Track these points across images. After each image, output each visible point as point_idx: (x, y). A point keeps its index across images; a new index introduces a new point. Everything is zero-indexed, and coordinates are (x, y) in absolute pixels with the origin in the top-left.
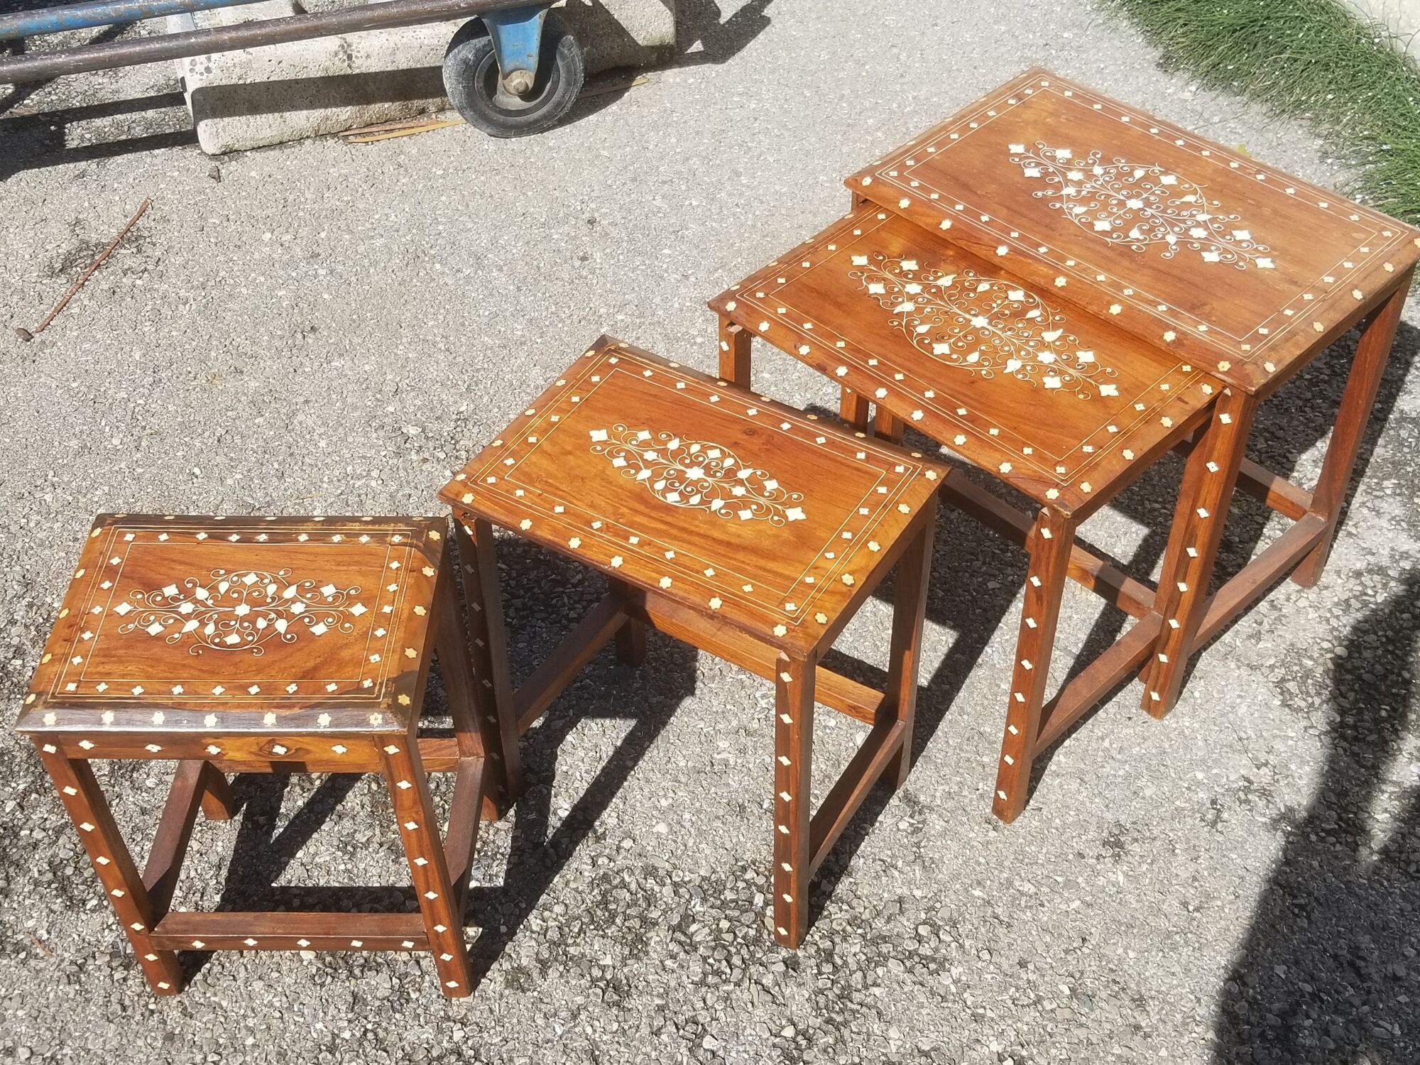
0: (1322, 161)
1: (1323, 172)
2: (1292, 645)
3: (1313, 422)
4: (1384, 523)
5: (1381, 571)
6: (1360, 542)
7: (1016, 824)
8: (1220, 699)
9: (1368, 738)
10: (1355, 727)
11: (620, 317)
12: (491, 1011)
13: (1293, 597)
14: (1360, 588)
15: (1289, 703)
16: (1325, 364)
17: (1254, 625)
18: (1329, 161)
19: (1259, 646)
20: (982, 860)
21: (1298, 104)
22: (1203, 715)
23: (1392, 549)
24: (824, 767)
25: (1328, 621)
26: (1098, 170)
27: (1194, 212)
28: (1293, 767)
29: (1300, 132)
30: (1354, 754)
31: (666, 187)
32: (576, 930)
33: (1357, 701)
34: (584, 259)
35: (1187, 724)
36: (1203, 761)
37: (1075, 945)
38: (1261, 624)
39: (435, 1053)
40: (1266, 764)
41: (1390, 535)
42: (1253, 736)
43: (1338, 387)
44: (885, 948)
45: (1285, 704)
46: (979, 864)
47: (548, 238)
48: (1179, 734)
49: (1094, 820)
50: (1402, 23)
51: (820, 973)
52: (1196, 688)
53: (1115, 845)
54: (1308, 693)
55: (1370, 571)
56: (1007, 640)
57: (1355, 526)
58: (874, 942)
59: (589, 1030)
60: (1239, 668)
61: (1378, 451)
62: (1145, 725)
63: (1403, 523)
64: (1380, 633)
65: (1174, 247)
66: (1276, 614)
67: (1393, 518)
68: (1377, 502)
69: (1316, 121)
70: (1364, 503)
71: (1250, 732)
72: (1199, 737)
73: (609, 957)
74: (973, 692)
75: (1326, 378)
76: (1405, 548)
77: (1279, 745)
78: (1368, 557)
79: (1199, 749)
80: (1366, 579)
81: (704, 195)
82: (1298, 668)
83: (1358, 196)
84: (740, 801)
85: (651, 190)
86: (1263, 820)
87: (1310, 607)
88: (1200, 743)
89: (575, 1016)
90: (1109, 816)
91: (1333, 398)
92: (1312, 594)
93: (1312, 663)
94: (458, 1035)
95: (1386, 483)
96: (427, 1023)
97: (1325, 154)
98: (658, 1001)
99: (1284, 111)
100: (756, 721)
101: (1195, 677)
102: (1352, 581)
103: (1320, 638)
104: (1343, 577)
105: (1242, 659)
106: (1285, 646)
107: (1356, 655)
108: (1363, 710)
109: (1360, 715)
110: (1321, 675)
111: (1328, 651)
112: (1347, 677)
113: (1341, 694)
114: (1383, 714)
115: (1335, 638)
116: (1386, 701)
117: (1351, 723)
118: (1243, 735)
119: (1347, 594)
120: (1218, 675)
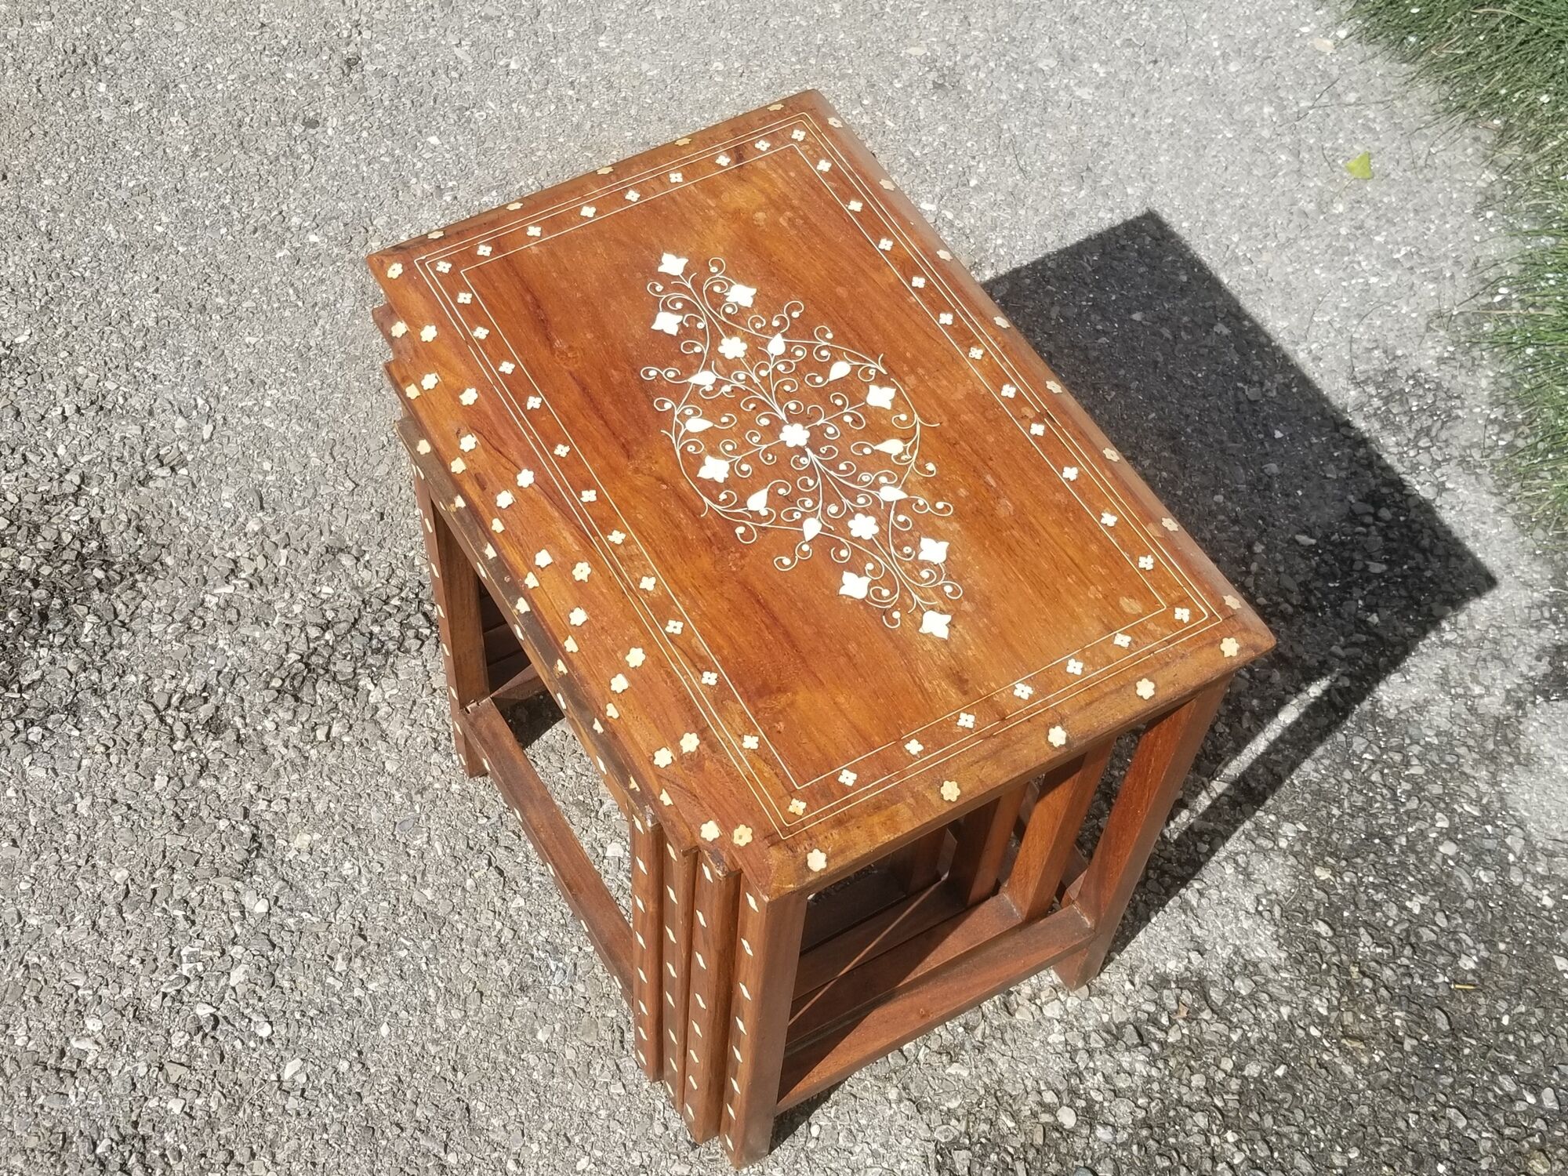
0: (1479, 209)
1: (1470, 234)
2: (1000, 1082)
4: (1248, 899)
5: (1201, 986)
6: (1194, 925)
11: (313, 238)
13: (1044, 998)
14: (1152, 1008)
17: (962, 1032)
18: (1490, 214)
19: (949, 1071)
21: (1490, 100)
22: (805, 1172)
23: (1237, 951)
24: (213, 1105)
25: (1074, 1054)
26: (777, 346)
27: (883, 480)
31: (485, 28)
34: (312, 124)
38: (972, 1032)
41: (1246, 924)
47: (277, 76)
55: (1182, 983)
56: (586, 955)
57: (1201, 893)
60: (899, 1101)
61: (1307, 766)
64: (1141, 1101)
65: (806, 548)
66: (1005, 1018)
68: (1254, 858)
69: (1504, 136)
75: (1290, 610)
76: (1259, 953)
78: (1194, 955)
80: (1170, 994)
81: (533, 54)
82: (987, 1128)
84: (71, 1129)
85: (461, 29)
87: (1061, 1021)
92: (1075, 1000)
93: (1011, 1124)
97: (1487, 200)
99: (1463, 106)
100: (159, 997)
102: (1147, 992)
103: (1047, 1083)
104: (1137, 980)
105: (912, 1086)
106: (988, 1081)
107: (1085, 1131)
110: (1016, 1150)
111: (1047, 1109)
112: (1053, 1167)
115: (1070, 1089)
119: (1127, 1014)
120: (862, 1106)
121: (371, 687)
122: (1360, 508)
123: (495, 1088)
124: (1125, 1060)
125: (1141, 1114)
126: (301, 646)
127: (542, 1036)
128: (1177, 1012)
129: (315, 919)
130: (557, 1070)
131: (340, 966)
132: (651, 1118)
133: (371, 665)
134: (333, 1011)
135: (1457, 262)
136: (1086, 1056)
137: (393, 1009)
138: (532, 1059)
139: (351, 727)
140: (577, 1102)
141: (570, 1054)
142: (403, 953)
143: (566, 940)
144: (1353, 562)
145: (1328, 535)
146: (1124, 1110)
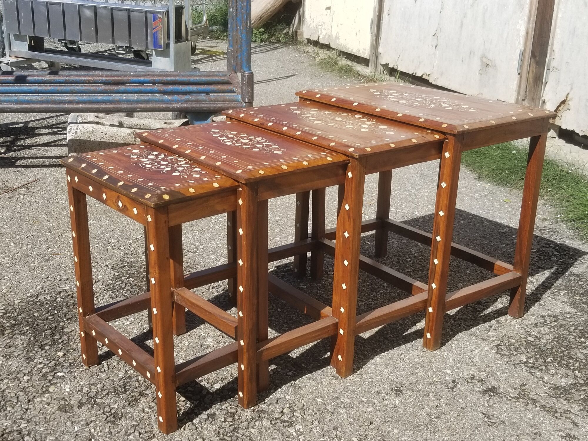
2: (505, 334)
4: (559, 303)
5: (555, 316)
6: (545, 307)
7: (348, 378)
8: (465, 348)
9: (540, 368)
10: (533, 364)
12: (45, 418)
13: (509, 321)
14: (544, 321)
15: (500, 352)
16: (537, 257)
17: (487, 327)
18: (547, 206)
19: (488, 334)
20: (326, 389)
23: (561, 311)
25: (525, 329)
26: (406, 94)
27: (445, 102)
32: (105, 394)
33: (536, 355)
35: (446, 354)
36: (451, 367)
37: (366, 424)
38: (491, 327)
39: (7, 431)
44: (262, 415)
45: (497, 352)
46: (323, 390)
48: (441, 357)
49: (389, 381)
50: (580, 162)
51: (225, 421)
52: (453, 344)
53: (398, 391)
54: (511, 350)
55: (549, 316)
57: (544, 302)
58: (258, 412)
59: (93, 430)
60: (477, 339)
62: (424, 352)
63: (568, 304)
64: (551, 335)
65: (433, 107)
66: (499, 325)
67: (563, 302)
68: (555, 296)
70: (549, 296)
71: (478, 360)
73: (117, 404)
76: (568, 311)
77: (492, 365)
78: (549, 312)
79: (450, 363)
80: (547, 318)
82: (507, 342)
83: (558, 215)
86: (479, 389)
87: (517, 324)
88: (451, 361)
89: (88, 424)
90: (397, 380)
92: (519, 321)
93: (515, 341)
94: (23, 425)
95: (561, 291)
96: (9, 419)
98: (134, 423)
101: (454, 340)
102: (540, 318)
103: (520, 334)
104: (535, 317)
105: (479, 337)
106: (502, 335)
107: (538, 341)
108: (538, 358)
109: (537, 360)
110: (519, 345)
111: (523, 338)
112: (532, 347)
113: (528, 352)
114: (549, 360)
115: (528, 334)
116: (551, 356)
117: (532, 362)
118: (474, 360)
119: (536, 322)
120: (465, 340)
122: (544, 245)
124: (542, 329)
125: (553, 337)
128: (551, 321)
136: (529, 329)
144: (549, 253)
145: (538, 249)
146: (547, 337)
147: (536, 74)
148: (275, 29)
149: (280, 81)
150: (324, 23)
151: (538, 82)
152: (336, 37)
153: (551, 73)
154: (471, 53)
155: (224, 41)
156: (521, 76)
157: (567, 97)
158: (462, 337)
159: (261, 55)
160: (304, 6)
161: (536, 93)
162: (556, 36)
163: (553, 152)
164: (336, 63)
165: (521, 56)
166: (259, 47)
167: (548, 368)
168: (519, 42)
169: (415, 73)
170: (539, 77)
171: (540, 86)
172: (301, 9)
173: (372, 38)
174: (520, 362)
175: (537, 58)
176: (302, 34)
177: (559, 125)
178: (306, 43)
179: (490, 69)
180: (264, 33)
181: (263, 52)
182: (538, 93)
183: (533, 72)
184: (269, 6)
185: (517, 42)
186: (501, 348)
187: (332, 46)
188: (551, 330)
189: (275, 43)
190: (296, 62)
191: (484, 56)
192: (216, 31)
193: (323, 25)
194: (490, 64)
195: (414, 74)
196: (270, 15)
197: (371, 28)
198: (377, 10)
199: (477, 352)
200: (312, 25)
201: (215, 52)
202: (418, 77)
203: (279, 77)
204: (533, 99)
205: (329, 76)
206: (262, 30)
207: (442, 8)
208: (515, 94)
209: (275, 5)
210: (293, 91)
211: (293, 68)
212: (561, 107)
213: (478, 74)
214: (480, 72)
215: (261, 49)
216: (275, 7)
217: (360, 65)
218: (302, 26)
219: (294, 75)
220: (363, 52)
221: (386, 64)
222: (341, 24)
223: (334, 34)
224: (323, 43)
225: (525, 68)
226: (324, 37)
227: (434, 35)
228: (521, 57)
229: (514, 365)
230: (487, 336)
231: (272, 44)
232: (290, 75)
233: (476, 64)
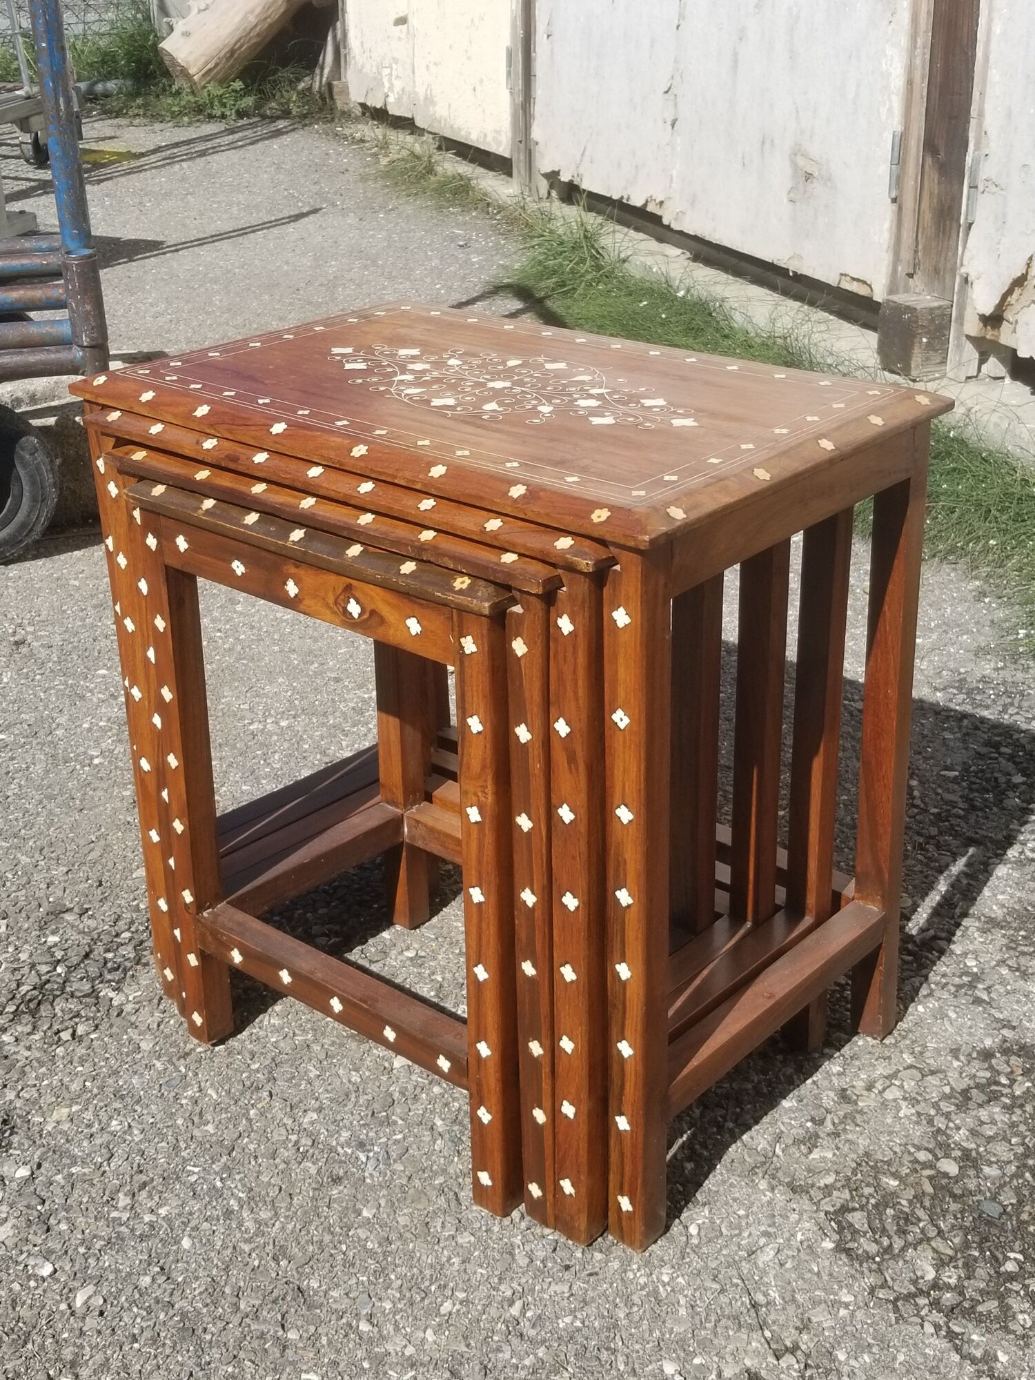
0: (978, 600)
1: (979, 610)
2: (867, 1154)
3: (936, 861)
6: (993, 1011)
8: (732, 1237)
9: (980, 1308)
10: (959, 1290)
13: (879, 1086)
14: (988, 1075)
15: (850, 1245)
16: (961, 797)
17: (809, 1124)
18: (987, 600)
19: (811, 1156)
22: (697, 1263)
25: (930, 1122)
28: (842, 1356)
29: (952, 575)
30: (951, 1336)
33: (966, 1245)
35: (666, 1278)
36: (682, 1343)
38: (821, 1122)
40: (794, 1350)
42: (778, 1300)
43: (977, 822)
45: (841, 1248)
48: (648, 1295)
52: (694, 1222)
54: (884, 1231)
55: (1006, 1052)
56: (396, 1142)
57: (988, 989)
60: (772, 1189)
62: (592, 1279)
64: (1014, 1141)
66: (848, 1108)
68: (1023, 960)
69: (974, 565)
70: (1004, 962)
71: (774, 1294)
72: (682, 1301)
74: (311, 1222)
75: (962, 813)
77: (819, 1316)
78: (1005, 1032)
79: (678, 1321)
80: (998, 1062)
82: (871, 1190)
83: (1020, 631)
87: (905, 1099)
88: (682, 1311)
91: (968, 834)
93: (897, 1183)
97: (983, 594)
101: (696, 1203)
102: (976, 1064)
103: (914, 1146)
104: (962, 1058)
105: (780, 1174)
106: (855, 1156)
107: (972, 1172)
108: (976, 1260)
109: (969, 1266)
110: (910, 1202)
111: (925, 1166)
112: (954, 1207)
113: (940, 1233)
114: (1010, 1267)
115: (940, 1145)
116: (1017, 1245)
117: (953, 1281)
118: (760, 1298)
119: (966, 1082)
120: (735, 1200)
121: (112, 994)
122: (983, 750)
123: (328, 1265)
124: (983, 1114)
125: (1021, 1150)
126: (33, 979)
127: (366, 1213)
128: (1012, 1072)
129: (86, 1170)
130: (393, 1237)
131: (123, 1200)
132: (512, 1254)
133: (109, 981)
134: (123, 1240)
135: (978, 623)
136: (942, 1119)
137: (193, 1224)
138: (362, 1233)
139: (97, 1027)
140: (424, 1258)
141: (403, 1220)
142: (193, 1179)
143: (372, 1134)
144: (996, 779)
145: (966, 768)
146: (1001, 1150)
147: (940, 202)
148: (275, 81)
149: (275, 231)
150: (396, 61)
151: (948, 223)
152: (426, 98)
153: (980, 197)
154: (765, 142)
155: (136, 121)
156: (900, 208)
157: (1028, 265)
158: (724, 1182)
159: (233, 155)
160: (343, 16)
161: (943, 255)
162: (988, 89)
163: (997, 425)
164: (430, 170)
165: (896, 149)
166: (232, 131)
167: (1009, 1307)
168: (890, 110)
169: (625, 197)
170: (950, 208)
171: (954, 236)
172: (339, 24)
173: (513, 100)
174: (913, 1289)
175: (942, 156)
176: (345, 91)
177: (1013, 345)
178: (359, 114)
179: (816, 187)
180: (246, 92)
181: (242, 146)
182: (950, 254)
183: (931, 194)
184: (252, 19)
185: (884, 110)
186: (851, 1225)
187: (419, 123)
188: (1014, 1118)
189: (274, 119)
190: (325, 172)
191: (799, 150)
192: (118, 94)
193: (394, 66)
194: (816, 174)
195: (625, 201)
196: (257, 44)
197: (509, 73)
198: (519, 23)
199: (772, 1253)
200: (368, 67)
201: (109, 153)
202: (634, 207)
203: (273, 218)
204: (936, 271)
205: (409, 210)
206: (238, 85)
207: (682, 16)
208: (886, 259)
209: (269, 17)
210: (305, 261)
211: (315, 188)
212: (1015, 295)
213: (785, 201)
214: (792, 195)
215: (237, 136)
216: (269, 20)
217: (491, 174)
218: (345, 68)
219: (315, 211)
220: (494, 139)
221: (553, 172)
222: (436, 64)
223: (421, 91)
224: (398, 114)
225: (910, 184)
226: (399, 99)
227: (666, 92)
228: (896, 154)
229: (897, 1299)
230: (809, 1170)
231: (268, 121)
232: (305, 210)
233: (780, 174)
